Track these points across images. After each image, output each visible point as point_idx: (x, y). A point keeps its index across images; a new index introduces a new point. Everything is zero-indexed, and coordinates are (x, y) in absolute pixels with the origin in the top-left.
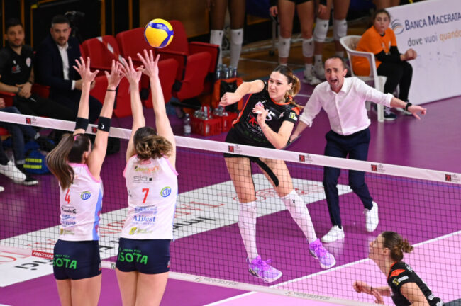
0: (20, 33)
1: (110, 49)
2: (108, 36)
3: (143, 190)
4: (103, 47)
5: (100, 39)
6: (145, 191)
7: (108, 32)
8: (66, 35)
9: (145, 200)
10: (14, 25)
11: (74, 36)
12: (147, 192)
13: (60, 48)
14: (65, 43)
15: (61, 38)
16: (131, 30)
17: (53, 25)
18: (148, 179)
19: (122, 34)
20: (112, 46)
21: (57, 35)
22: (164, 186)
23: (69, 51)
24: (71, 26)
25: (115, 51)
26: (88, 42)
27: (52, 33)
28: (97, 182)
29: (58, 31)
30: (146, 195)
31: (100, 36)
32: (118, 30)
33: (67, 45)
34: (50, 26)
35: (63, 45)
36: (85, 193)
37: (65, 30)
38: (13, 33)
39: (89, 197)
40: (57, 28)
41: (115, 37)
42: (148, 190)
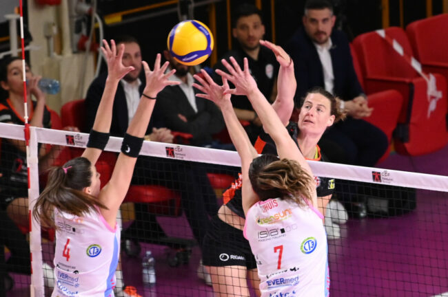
0: (255, 27)
1: (398, 48)
2: (394, 28)
3: (276, 249)
4: (386, 45)
5: (382, 33)
6: (278, 250)
7: (394, 22)
8: (327, 28)
9: (279, 263)
10: (247, 14)
11: (340, 28)
12: (281, 252)
13: (319, 47)
14: (326, 41)
15: (319, 33)
16: (430, 18)
17: (307, 12)
18: (280, 232)
19: (415, 25)
20: (400, 43)
21: (312, 28)
22: (304, 238)
23: (333, 53)
24: (335, 13)
25: (405, 51)
26: (362, 37)
27: (305, 24)
28: (113, 230)
29: (314, 21)
30: (280, 257)
31: (380, 28)
32: (409, 19)
33: (330, 43)
34: (303, 14)
35: (322, 43)
36: (94, 247)
37: (325, 20)
38: (245, 27)
39: (98, 253)
40: (314, 17)
41: (405, 29)
42: (281, 247)
